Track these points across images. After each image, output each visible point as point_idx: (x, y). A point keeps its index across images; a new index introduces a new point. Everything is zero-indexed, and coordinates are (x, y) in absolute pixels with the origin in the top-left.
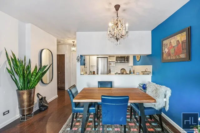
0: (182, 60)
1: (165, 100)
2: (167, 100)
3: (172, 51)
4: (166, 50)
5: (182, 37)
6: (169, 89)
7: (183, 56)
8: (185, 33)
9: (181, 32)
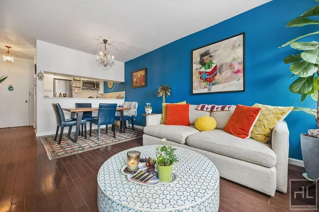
0: (141, 87)
1: (135, 110)
2: (136, 110)
3: (138, 81)
4: (135, 80)
5: (142, 73)
6: (137, 103)
7: (143, 84)
8: (144, 71)
9: (142, 70)
